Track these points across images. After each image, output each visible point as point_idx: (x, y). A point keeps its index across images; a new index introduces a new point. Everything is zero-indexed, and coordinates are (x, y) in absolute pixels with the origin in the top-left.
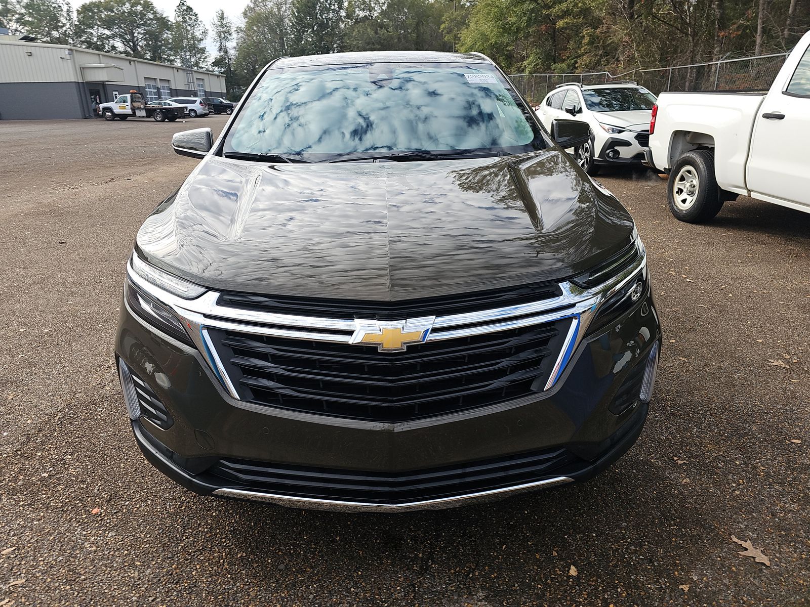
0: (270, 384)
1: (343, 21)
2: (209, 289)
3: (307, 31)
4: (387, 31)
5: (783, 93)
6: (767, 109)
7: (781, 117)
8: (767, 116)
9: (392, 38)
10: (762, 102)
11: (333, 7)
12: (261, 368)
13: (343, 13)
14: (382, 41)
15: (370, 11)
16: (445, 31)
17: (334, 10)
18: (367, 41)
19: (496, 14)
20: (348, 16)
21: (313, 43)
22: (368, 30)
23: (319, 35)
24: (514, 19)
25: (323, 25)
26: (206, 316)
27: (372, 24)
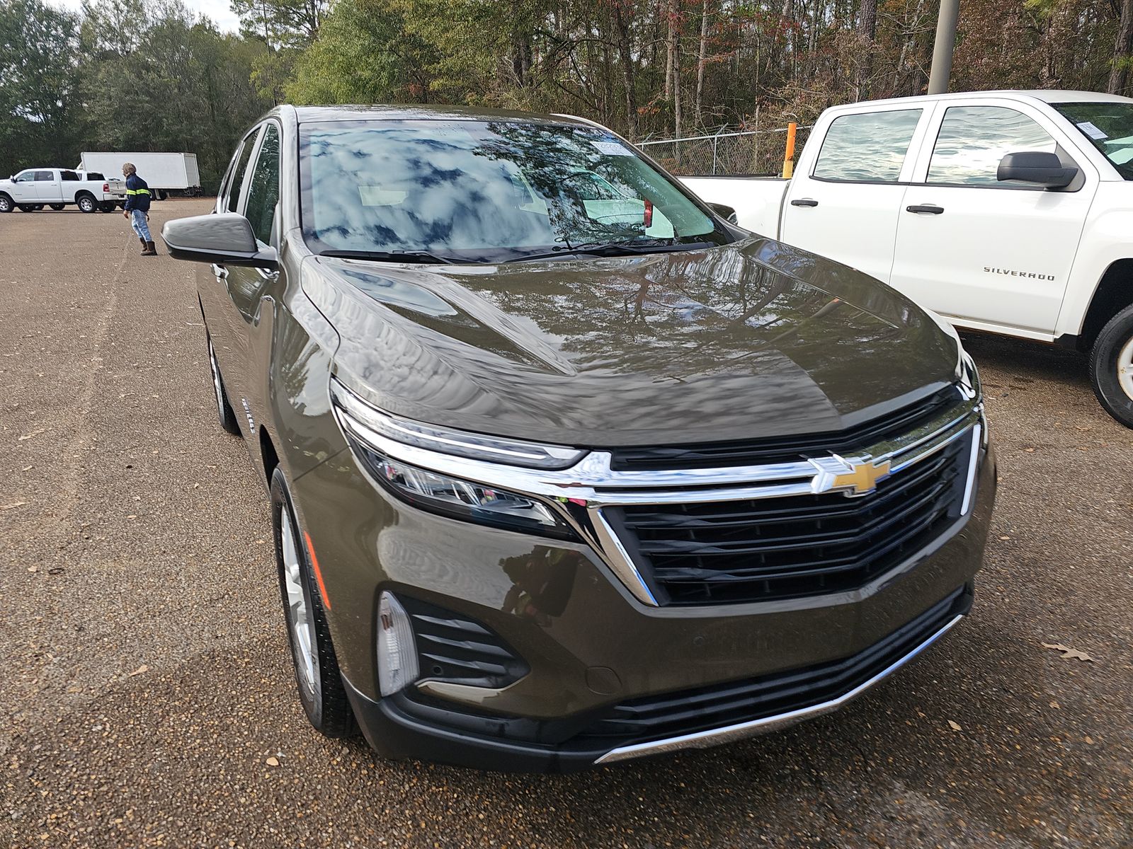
0: (698, 572)
1: (75, 56)
2: (589, 449)
3: (9, 67)
4: (160, 76)
5: (810, 177)
6: (795, 194)
7: (814, 204)
8: (796, 203)
9: (167, 86)
10: (787, 187)
11: (54, 32)
12: (687, 552)
13: (74, 43)
14: (151, 91)
15: (123, 43)
16: (258, 82)
17: (56, 38)
18: (125, 88)
19: (341, 64)
20: (84, 48)
21: (24, 87)
22: (125, 72)
23: (32, 74)
24: (367, 74)
25: (38, 60)
26: (599, 489)
27: (130, 64)
